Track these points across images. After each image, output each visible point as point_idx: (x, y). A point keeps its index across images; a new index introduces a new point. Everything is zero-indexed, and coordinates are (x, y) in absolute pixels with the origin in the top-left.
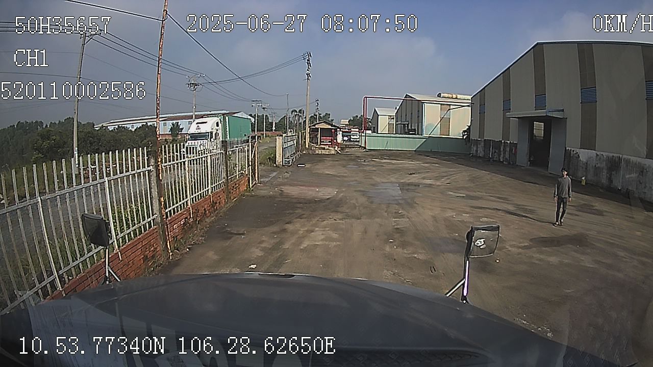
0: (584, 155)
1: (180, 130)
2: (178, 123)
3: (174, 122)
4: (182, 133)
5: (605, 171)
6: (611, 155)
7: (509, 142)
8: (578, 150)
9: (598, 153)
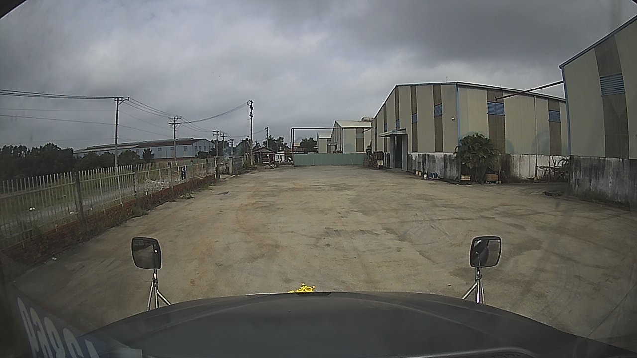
0: (414, 155)
1: (152, 156)
2: (150, 149)
3: (146, 148)
4: (154, 158)
5: (421, 164)
6: (423, 153)
7: (387, 153)
8: (411, 153)
9: (419, 153)
